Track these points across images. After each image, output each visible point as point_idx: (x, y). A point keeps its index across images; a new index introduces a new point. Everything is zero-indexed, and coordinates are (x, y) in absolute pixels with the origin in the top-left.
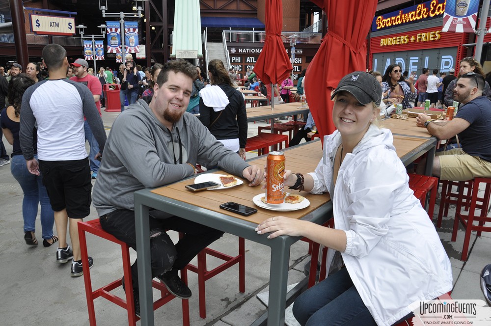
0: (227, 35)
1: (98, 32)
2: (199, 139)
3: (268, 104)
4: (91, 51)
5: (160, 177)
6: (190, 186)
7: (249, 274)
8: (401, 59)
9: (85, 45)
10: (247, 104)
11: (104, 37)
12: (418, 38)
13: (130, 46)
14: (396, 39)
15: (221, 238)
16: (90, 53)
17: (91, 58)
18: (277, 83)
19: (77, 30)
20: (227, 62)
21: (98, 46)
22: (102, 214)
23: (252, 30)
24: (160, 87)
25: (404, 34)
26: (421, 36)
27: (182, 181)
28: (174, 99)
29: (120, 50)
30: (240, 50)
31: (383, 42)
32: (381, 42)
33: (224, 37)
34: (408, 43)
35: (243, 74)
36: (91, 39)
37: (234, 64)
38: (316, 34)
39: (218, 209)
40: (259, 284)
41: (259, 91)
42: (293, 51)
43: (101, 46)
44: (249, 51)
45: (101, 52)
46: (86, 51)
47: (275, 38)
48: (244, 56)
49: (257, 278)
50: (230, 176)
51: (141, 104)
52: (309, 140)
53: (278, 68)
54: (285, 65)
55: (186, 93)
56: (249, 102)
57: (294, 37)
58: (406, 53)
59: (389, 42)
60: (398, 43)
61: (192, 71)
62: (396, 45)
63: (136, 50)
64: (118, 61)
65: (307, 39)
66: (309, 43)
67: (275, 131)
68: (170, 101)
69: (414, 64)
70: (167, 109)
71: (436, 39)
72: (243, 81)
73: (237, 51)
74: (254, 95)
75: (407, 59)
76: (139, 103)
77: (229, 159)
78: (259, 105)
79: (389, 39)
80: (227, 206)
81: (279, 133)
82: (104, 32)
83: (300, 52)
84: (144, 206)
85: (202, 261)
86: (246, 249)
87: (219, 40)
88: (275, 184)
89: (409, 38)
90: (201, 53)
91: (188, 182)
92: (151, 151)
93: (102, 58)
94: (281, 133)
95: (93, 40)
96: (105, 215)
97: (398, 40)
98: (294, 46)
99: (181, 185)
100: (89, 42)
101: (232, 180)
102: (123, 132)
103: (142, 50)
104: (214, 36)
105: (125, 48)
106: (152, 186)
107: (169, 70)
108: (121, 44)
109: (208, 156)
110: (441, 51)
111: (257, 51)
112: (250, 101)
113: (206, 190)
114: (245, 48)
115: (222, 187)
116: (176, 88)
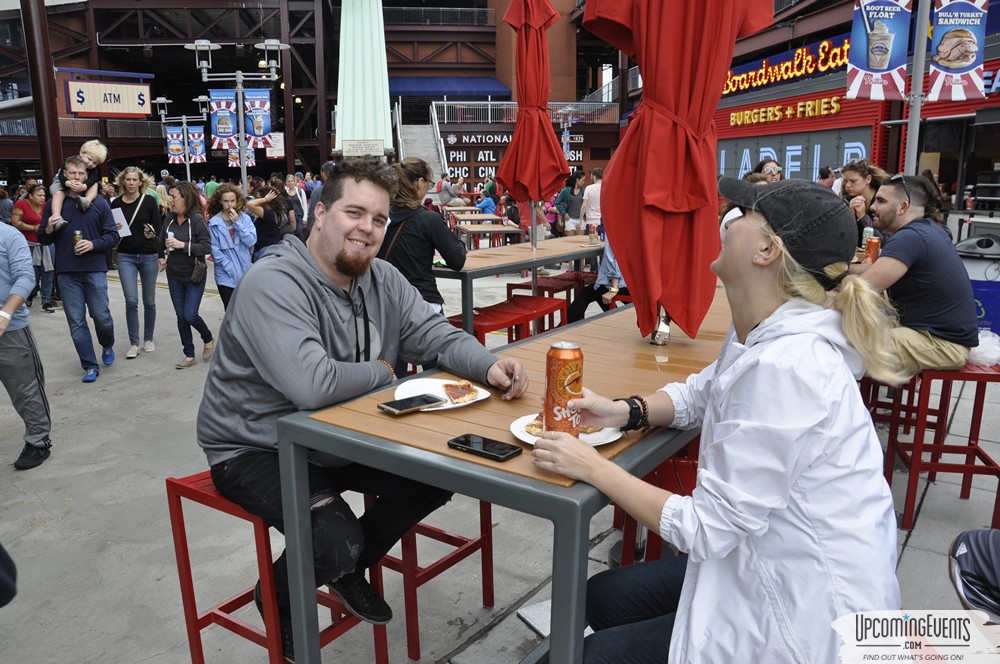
0: (440, 109)
1: (194, 109)
2: (401, 308)
3: (523, 239)
4: (180, 147)
5: (326, 388)
6: (387, 404)
7: (501, 571)
8: (770, 149)
9: (169, 136)
10: (481, 241)
11: (205, 119)
12: (800, 109)
13: (255, 135)
14: (759, 113)
15: (448, 503)
16: (178, 150)
17: (181, 160)
18: (541, 199)
19: (154, 106)
20: (440, 162)
21: (194, 136)
22: (216, 461)
23: (487, 100)
24: (327, 209)
25: (773, 104)
26: (804, 106)
27: (370, 395)
28: (356, 232)
29: (236, 143)
30: (465, 139)
31: (735, 118)
32: (732, 119)
33: (434, 114)
34: (781, 121)
35: (472, 184)
36: (180, 124)
37: (454, 164)
38: (609, 106)
39: (446, 450)
40: (521, 589)
41: (505, 215)
42: (566, 138)
43: (199, 136)
44: (481, 139)
45: (200, 148)
46: (171, 147)
47: (535, 114)
48: (472, 150)
49: (516, 577)
50: (464, 382)
51: (291, 244)
52: (607, 307)
53: (542, 171)
54: (554, 164)
55: (378, 221)
56: (485, 236)
57: (566, 110)
58: (778, 139)
59: (747, 117)
60: (763, 120)
61: (389, 177)
62: (758, 123)
63: (266, 143)
64: (232, 164)
65: (592, 115)
66: (596, 122)
67: (540, 290)
68: (348, 236)
69: (794, 158)
70: (343, 250)
71: (833, 111)
72: (472, 197)
73: (460, 140)
74: (495, 222)
75: (780, 150)
76: (286, 243)
77: (459, 350)
78: (505, 243)
79: (747, 112)
80: (462, 443)
81: (546, 294)
82: (204, 110)
83: (580, 139)
84: (298, 447)
85: (410, 549)
86: (493, 523)
87: (425, 120)
88: (559, 405)
89: (783, 110)
90: (390, 146)
91: (381, 397)
92: (309, 339)
93: (202, 159)
94: (551, 295)
95: (185, 125)
96: (223, 463)
97: (763, 115)
98: (568, 128)
99: (369, 403)
100: (178, 130)
101: (467, 390)
102: (258, 302)
103: (278, 141)
104: (413, 111)
105: (246, 139)
106: (312, 405)
107: (344, 177)
108: (238, 132)
109: (418, 341)
110: (844, 135)
111: (498, 139)
112: (488, 235)
113: (418, 412)
114: (475, 133)
115: (449, 405)
116: (358, 211)
